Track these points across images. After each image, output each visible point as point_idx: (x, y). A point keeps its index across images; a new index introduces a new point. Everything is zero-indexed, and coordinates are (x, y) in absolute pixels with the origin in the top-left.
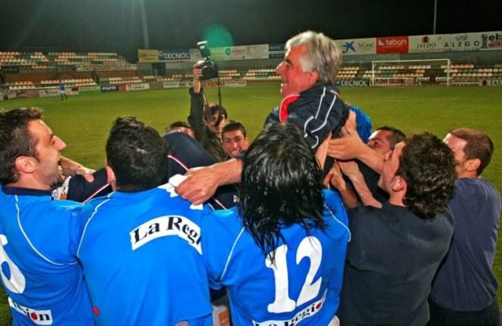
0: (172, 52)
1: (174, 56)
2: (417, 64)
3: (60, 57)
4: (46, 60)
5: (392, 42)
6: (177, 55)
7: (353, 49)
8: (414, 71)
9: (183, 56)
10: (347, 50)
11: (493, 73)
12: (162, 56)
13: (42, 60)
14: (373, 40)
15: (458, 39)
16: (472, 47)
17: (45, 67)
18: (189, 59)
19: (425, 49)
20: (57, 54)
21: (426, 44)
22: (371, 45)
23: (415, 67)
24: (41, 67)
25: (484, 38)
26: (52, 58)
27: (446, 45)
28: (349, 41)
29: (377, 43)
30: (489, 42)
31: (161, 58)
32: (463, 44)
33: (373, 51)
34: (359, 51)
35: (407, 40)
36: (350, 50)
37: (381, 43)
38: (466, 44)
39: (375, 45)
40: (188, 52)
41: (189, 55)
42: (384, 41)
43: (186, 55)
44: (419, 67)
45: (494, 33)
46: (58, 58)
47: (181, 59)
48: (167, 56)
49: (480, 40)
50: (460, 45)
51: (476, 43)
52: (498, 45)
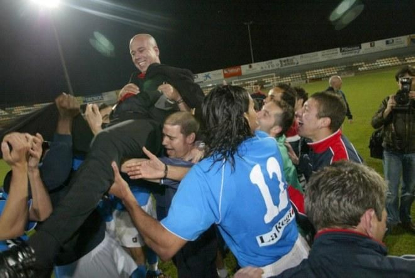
0: (91, 97)
1: (93, 99)
2: (249, 80)
3: (15, 110)
4: (6, 114)
5: (232, 71)
6: (94, 98)
7: (210, 78)
8: (249, 84)
9: (98, 98)
10: (206, 79)
11: (291, 79)
12: (85, 100)
13: (3, 114)
14: (221, 71)
15: (267, 64)
16: (276, 67)
17: (8, 118)
18: (103, 99)
19: (251, 71)
20: (12, 108)
21: (251, 69)
22: (220, 74)
23: (249, 82)
24: (4, 119)
25: (281, 61)
26: (10, 112)
27: (262, 68)
28: (207, 73)
29: (223, 72)
30: (284, 63)
31: (84, 102)
32: (271, 67)
33: (222, 77)
34: (213, 78)
35: (240, 68)
36: (208, 79)
37: (226, 72)
38: (272, 66)
39: (222, 73)
40: (101, 95)
41: (102, 97)
42: (227, 71)
43: (100, 97)
44: (251, 82)
45: (285, 59)
46: (14, 111)
47: (97, 100)
48: (88, 100)
49: (279, 63)
50: (269, 67)
51: (278, 65)
52: (289, 64)
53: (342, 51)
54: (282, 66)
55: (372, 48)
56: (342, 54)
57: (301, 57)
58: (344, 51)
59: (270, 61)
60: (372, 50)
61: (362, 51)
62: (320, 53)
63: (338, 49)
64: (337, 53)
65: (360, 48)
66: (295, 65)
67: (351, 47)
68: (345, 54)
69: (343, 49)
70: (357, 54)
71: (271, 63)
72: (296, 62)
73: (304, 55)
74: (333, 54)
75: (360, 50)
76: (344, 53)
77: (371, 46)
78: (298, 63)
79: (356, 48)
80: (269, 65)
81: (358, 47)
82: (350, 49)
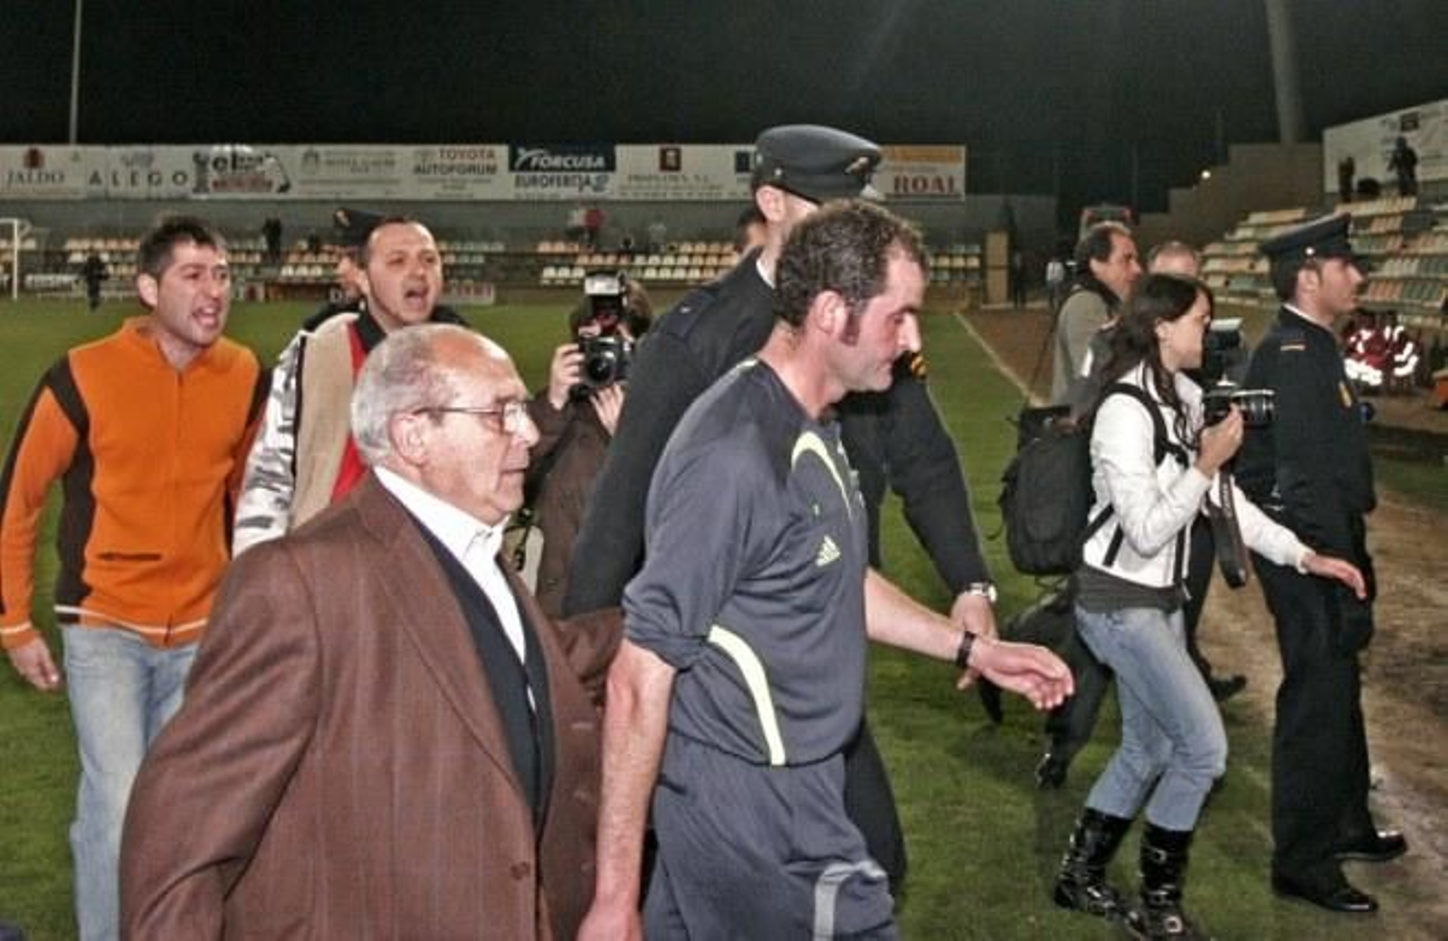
15: (127, 163)
16: (167, 188)
19: (31, 188)
21: (35, 173)
25: (200, 162)
27: (95, 179)
30: (213, 175)
32: (142, 179)
38: (150, 179)
45: (225, 150)
49: (190, 168)
50: (133, 181)
51: (179, 176)
52: (239, 184)
53: (518, 164)
54: (201, 186)
55: (668, 174)
56: (518, 182)
57: (307, 156)
58: (526, 166)
59: (141, 149)
60: (668, 188)
61: (614, 187)
62: (406, 154)
63: (502, 151)
64: (492, 170)
65: (610, 166)
66: (274, 195)
67: (564, 154)
68: (534, 181)
69: (524, 154)
70: (588, 192)
71: (149, 159)
72: (278, 181)
73: (321, 149)
74: (472, 169)
75: (610, 175)
76: (527, 175)
77: (664, 166)
78: (284, 188)
79: (588, 161)
80: (136, 167)
81: (600, 162)
82: (557, 161)
